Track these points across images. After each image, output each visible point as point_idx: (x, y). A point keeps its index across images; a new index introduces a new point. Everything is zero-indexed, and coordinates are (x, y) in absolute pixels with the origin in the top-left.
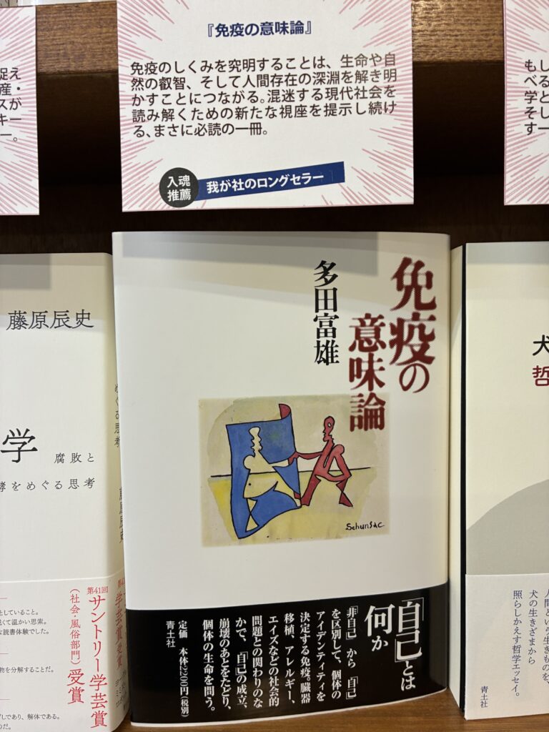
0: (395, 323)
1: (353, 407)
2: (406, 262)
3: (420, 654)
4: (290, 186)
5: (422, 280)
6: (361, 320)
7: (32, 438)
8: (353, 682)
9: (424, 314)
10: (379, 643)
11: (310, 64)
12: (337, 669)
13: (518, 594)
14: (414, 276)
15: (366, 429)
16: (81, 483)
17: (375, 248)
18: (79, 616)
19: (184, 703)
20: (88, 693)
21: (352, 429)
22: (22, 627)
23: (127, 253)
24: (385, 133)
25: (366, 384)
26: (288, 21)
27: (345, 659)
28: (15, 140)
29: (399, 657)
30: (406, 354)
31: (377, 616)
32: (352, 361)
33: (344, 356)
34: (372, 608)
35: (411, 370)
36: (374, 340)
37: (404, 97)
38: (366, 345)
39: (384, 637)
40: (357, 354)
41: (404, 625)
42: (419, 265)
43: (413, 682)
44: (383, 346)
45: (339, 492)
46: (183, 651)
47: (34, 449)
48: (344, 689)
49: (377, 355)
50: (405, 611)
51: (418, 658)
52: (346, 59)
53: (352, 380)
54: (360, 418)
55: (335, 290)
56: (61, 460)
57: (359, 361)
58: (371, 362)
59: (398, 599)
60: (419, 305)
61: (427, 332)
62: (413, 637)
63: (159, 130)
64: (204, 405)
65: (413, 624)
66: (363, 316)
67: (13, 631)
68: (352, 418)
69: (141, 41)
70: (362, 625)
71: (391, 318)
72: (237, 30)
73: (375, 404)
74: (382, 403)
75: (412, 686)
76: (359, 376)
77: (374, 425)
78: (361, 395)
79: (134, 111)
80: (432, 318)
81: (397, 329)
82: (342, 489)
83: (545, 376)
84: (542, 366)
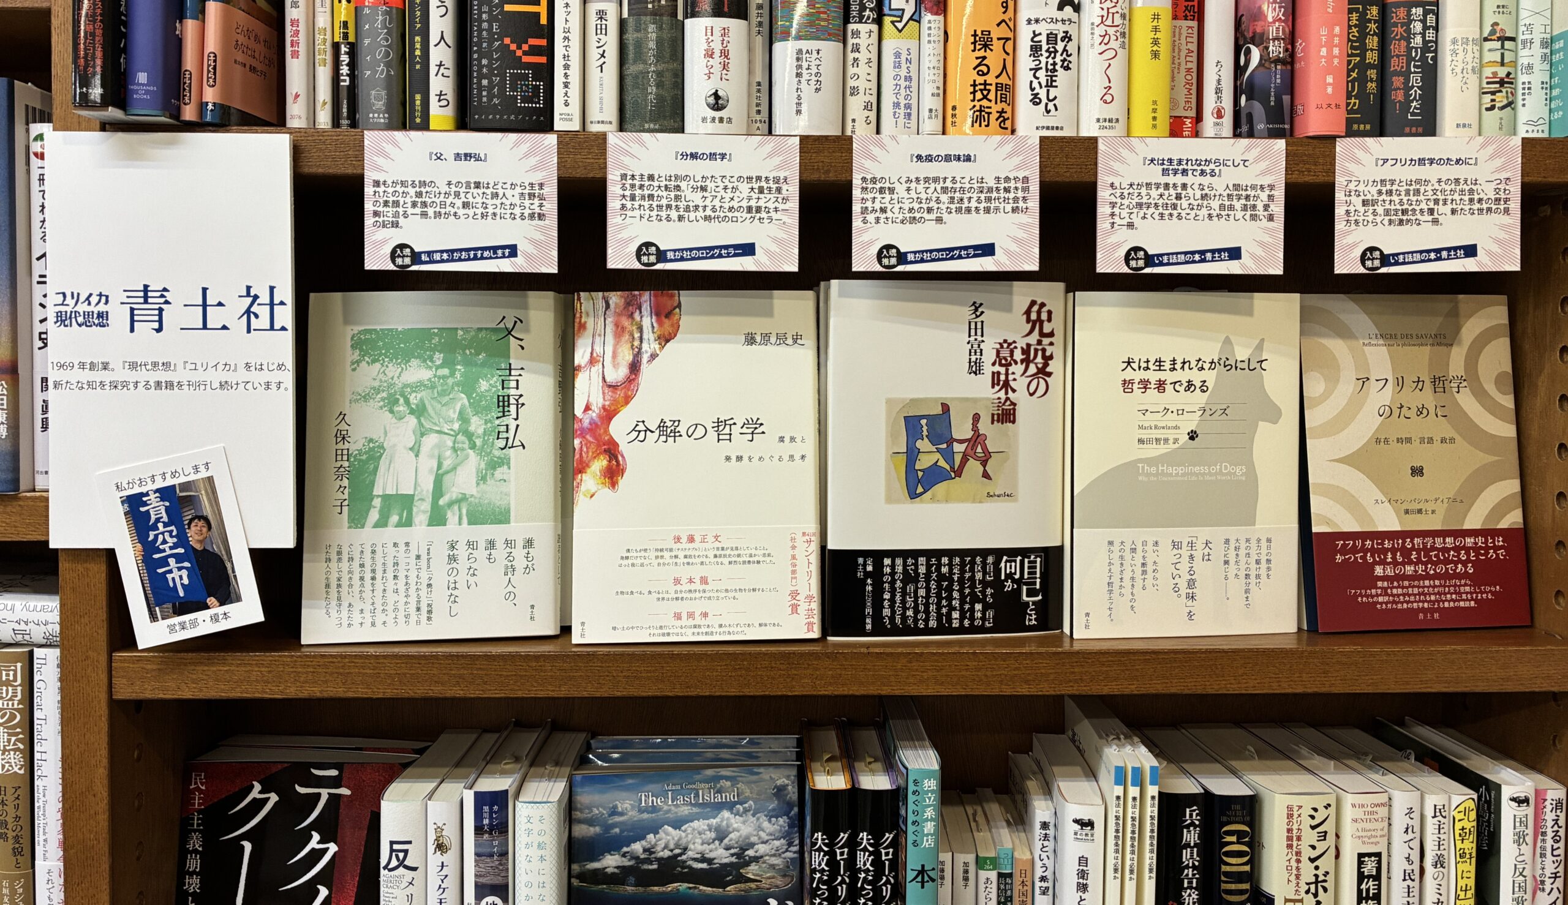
0: (1025, 347)
1: (993, 407)
2: (1033, 303)
3: (1040, 597)
4: (960, 257)
5: (1044, 316)
6: (1000, 344)
7: (761, 424)
8: (990, 614)
9: (1046, 341)
10: (1009, 585)
11: (975, 181)
12: (979, 603)
13: (1111, 543)
14: (1039, 313)
15: (1002, 423)
16: (797, 457)
17: (1011, 293)
18: (796, 552)
19: (869, 621)
20: (803, 608)
21: (993, 423)
22: (756, 559)
23: (841, 294)
24: (1021, 226)
25: (1004, 390)
26: (961, 154)
27: (985, 596)
28: (784, 223)
29: (1025, 598)
30: (1032, 369)
31: (1008, 564)
32: (993, 373)
33: (988, 369)
34: (1005, 558)
35: (1036, 381)
36: (1009, 359)
37: (1034, 204)
38: (1003, 362)
39: (1014, 581)
40: (997, 368)
41: (1029, 573)
42: (1043, 305)
43: (1035, 619)
44: (1016, 363)
45: (982, 469)
46: (869, 581)
47: (763, 433)
48: (983, 619)
49: (1011, 369)
50: (1029, 562)
51: (1039, 600)
52: (998, 179)
53: (993, 387)
54: (998, 414)
55: (982, 322)
56: (783, 441)
57: (999, 373)
58: (1007, 374)
59: (1024, 552)
60: (1042, 334)
61: (1048, 354)
62: (1035, 583)
63: (877, 220)
64: (889, 402)
65: (1035, 573)
66: (1002, 341)
67: (749, 562)
68: (993, 415)
69: (868, 164)
70: (997, 571)
71: (1022, 343)
72: (929, 158)
73: (1010, 405)
74: (1015, 404)
75: (1034, 622)
76: (998, 384)
77: (1008, 420)
78: (999, 398)
79: (862, 208)
80: (1051, 344)
81: (1026, 351)
82: (984, 467)
83: (1130, 386)
84: (1127, 379)
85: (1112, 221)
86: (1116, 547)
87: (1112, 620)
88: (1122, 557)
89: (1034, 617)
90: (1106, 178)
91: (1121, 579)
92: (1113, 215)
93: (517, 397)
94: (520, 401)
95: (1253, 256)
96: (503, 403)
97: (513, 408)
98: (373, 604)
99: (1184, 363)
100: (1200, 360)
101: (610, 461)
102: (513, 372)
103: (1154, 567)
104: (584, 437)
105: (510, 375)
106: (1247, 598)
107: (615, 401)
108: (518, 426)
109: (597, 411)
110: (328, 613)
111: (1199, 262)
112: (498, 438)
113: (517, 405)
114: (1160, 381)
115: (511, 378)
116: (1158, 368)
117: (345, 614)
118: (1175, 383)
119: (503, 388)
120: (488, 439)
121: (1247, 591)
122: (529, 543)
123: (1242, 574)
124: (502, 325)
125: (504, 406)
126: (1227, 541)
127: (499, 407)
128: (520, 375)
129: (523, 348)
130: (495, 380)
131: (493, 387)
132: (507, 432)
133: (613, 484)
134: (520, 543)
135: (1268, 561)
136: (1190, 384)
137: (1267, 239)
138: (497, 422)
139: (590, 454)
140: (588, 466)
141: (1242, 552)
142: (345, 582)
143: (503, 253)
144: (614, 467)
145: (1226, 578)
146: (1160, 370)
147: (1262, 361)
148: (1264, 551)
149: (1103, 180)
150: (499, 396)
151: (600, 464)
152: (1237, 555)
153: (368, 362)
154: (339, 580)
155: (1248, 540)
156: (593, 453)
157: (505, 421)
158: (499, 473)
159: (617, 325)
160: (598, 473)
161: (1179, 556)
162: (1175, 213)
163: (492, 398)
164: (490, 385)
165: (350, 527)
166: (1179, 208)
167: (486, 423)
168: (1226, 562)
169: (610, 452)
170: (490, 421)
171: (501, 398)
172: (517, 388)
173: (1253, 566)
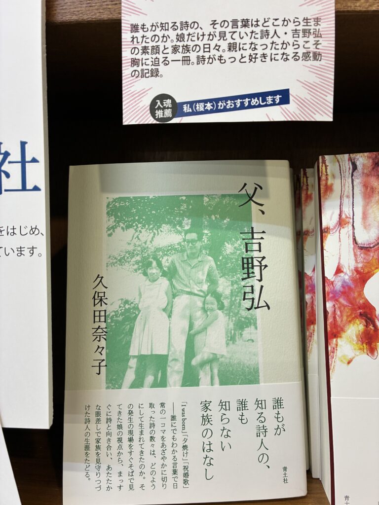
93: (260, 259)
94: (263, 263)
96: (247, 265)
97: (257, 270)
98: (131, 466)
101: (367, 326)
102: (255, 236)
104: (337, 300)
105: (253, 238)
107: (368, 263)
108: (262, 287)
109: (350, 274)
110: (87, 476)
112: (244, 299)
113: (261, 267)
115: (254, 241)
117: (104, 477)
119: (247, 252)
120: (235, 300)
122: (278, 403)
124: (243, 192)
125: (248, 268)
127: (243, 268)
128: (262, 238)
129: (263, 213)
130: (240, 243)
131: (238, 250)
132: (252, 293)
133: (372, 350)
134: (270, 404)
138: (243, 283)
139: (345, 318)
140: (343, 330)
142: (103, 444)
143: (274, 100)
144: (372, 332)
150: (243, 258)
151: (355, 329)
153: (123, 228)
154: (98, 442)
156: (348, 317)
157: (250, 282)
158: (247, 332)
159: (366, 186)
160: (355, 338)
163: (237, 260)
164: (235, 248)
165: (108, 388)
167: (232, 285)
169: (367, 317)
170: (236, 282)
171: (245, 261)
172: (260, 251)
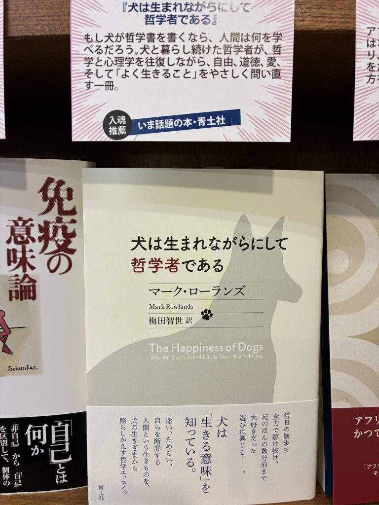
0: (43, 225)
1: (10, 284)
2: (50, 181)
3: (70, 459)
5: (63, 194)
6: (15, 222)
8: (18, 476)
9: (66, 219)
10: (36, 450)
12: (6, 466)
14: (57, 191)
15: (22, 300)
17: (24, 170)
21: (11, 299)
25: (21, 268)
27: (12, 461)
29: (53, 460)
30: (52, 246)
31: (34, 432)
32: (9, 251)
34: (30, 426)
35: (57, 258)
36: (25, 236)
38: (19, 239)
39: (40, 446)
40: (12, 246)
41: (56, 439)
42: (61, 183)
43: (66, 478)
44: (33, 240)
45: (2, 344)
48: (12, 479)
49: (28, 247)
50: (56, 429)
51: (69, 462)
53: (9, 264)
54: (16, 292)
57: (15, 251)
58: (24, 252)
59: (51, 420)
60: (61, 211)
61: (69, 231)
62: (64, 447)
65: (64, 438)
66: (16, 219)
68: (11, 292)
70: (23, 438)
71: (39, 221)
73: (28, 282)
74: (34, 281)
75: (64, 481)
76: (15, 262)
77: (28, 297)
78: (17, 275)
80: (73, 221)
81: (44, 229)
82: (4, 342)
83: (141, 265)
84: (138, 258)
85: (88, 80)
86: (128, 424)
87: (126, 493)
88: (134, 433)
89: (64, 476)
90: (80, 29)
91: (135, 454)
92: (88, 73)
95: (254, 120)
99: (197, 242)
100: (214, 239)
103: (168, 443)
106: (264, 471)
111: (191, 128)
114: (172, 260)
116: (169, 247)
118: (188, 262)
121: (264, 465)
123: (259, 449)
126: (243, 418)
135: (286, 436)
136: (203, 263)
137: (271, 99)
141: (259, 428)
145: (242, 453)
146: (171, 249)
147: (282, 240)
148: (282, 426)
149: (77, 32)
152: (254, 431)
155: (265, 417)
161: (193, 432)
162: (161, 69)
166: (166, 63)
168: (242, 438)
173: (270, 441)
